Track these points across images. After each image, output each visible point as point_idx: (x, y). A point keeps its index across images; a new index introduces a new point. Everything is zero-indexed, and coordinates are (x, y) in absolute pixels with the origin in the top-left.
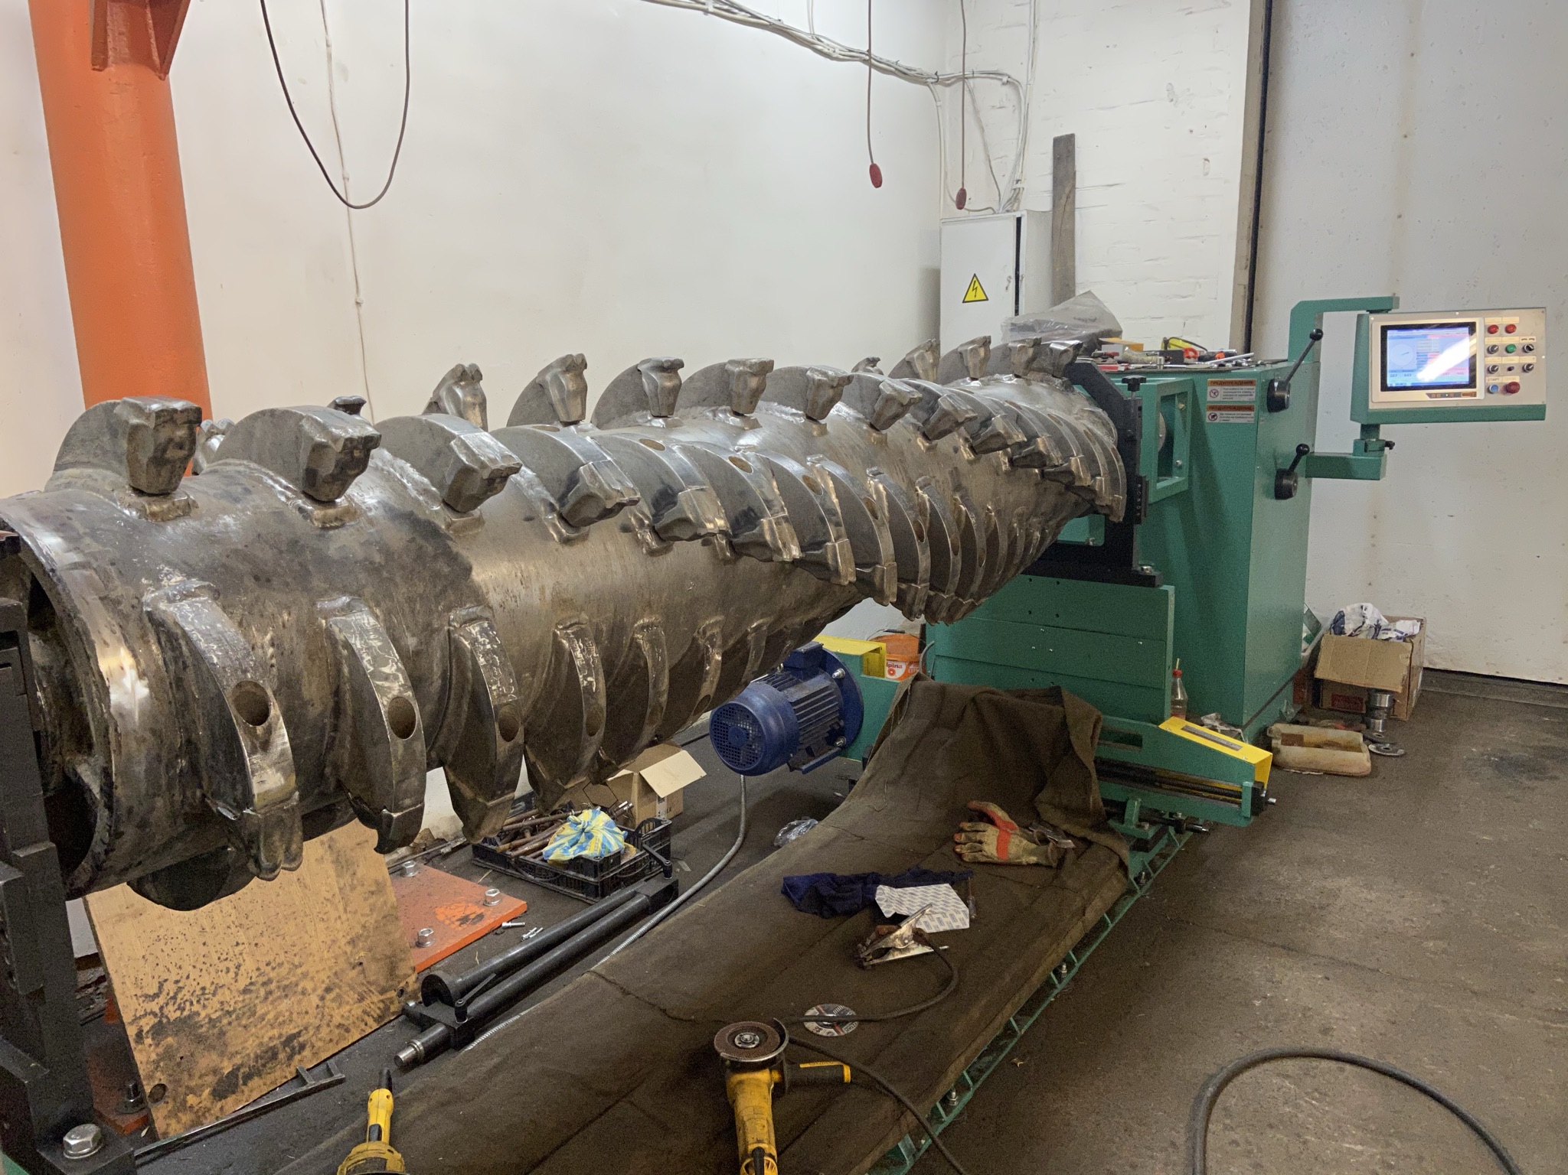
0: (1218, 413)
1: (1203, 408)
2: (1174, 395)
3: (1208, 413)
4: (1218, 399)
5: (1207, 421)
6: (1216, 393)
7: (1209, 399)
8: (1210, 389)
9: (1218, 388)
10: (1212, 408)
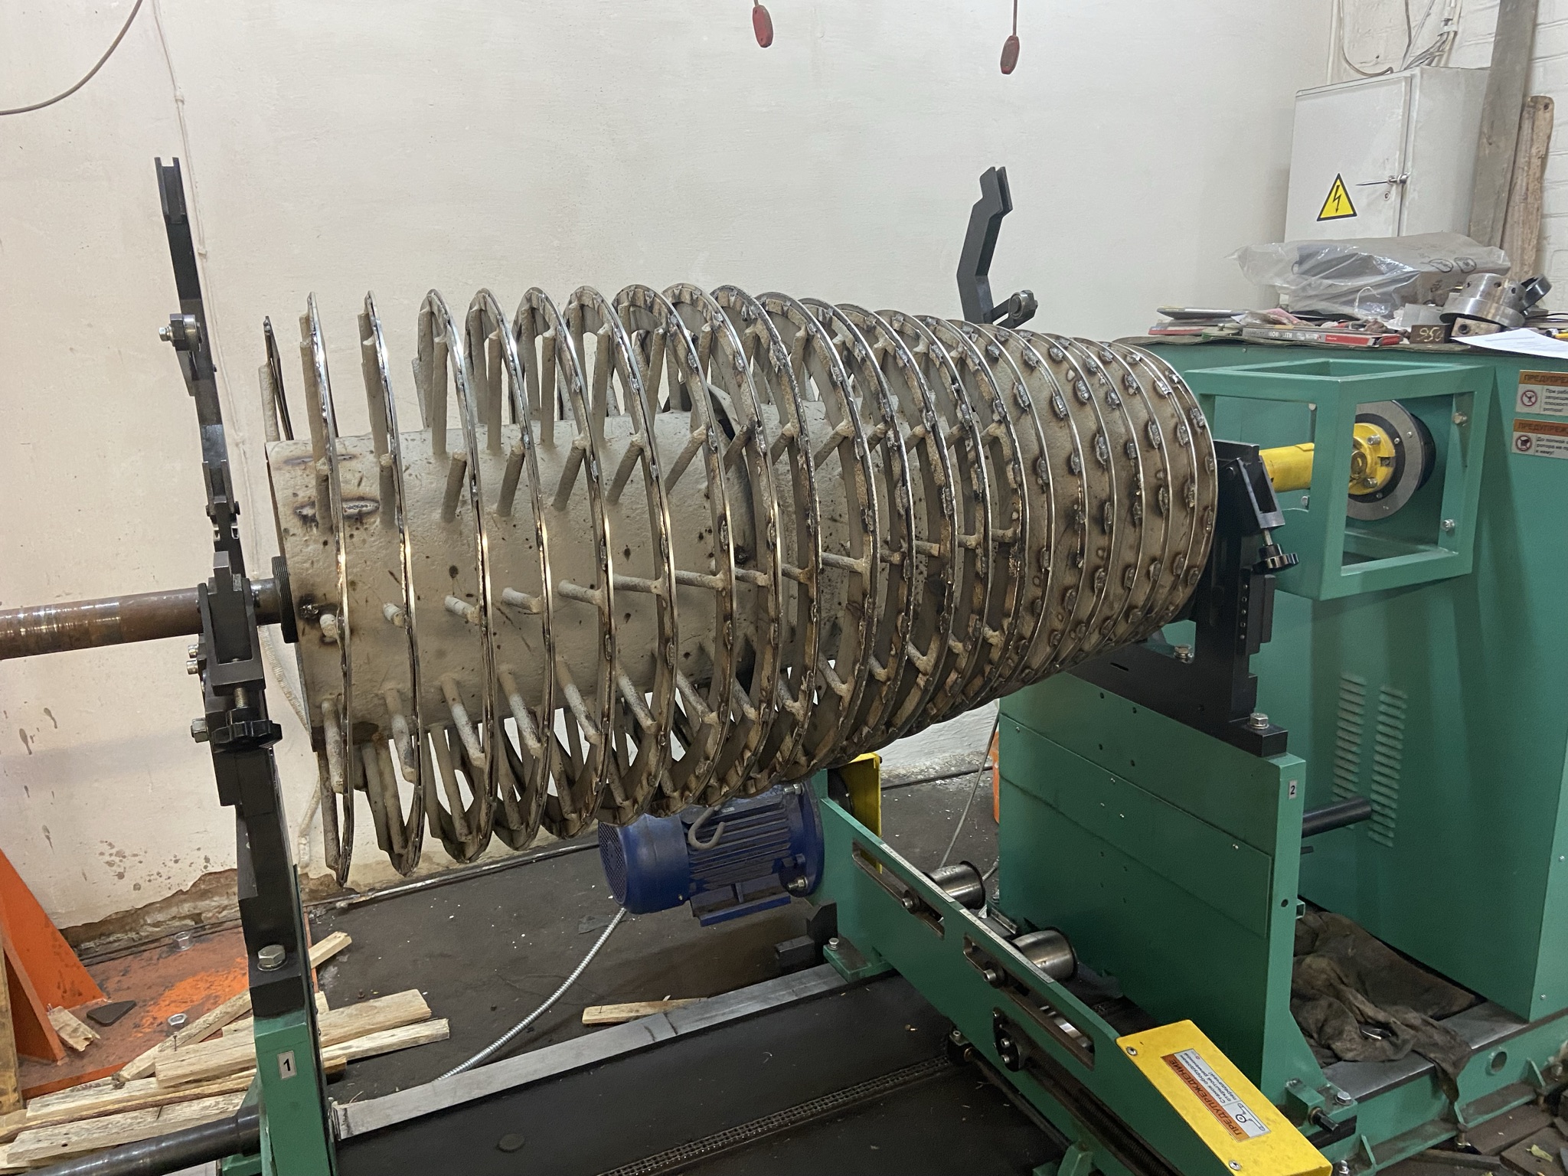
0: (1533, 436)
1: (1508, 424)
2: (1451, 396)
3: (1516, 434)
4: (1535, 409)
5: (1514, 450)
6: (1532, 398)
7: (1520, 408)
8: (1522, 388)
9: (1537, 388)
10: (1524, 426)
